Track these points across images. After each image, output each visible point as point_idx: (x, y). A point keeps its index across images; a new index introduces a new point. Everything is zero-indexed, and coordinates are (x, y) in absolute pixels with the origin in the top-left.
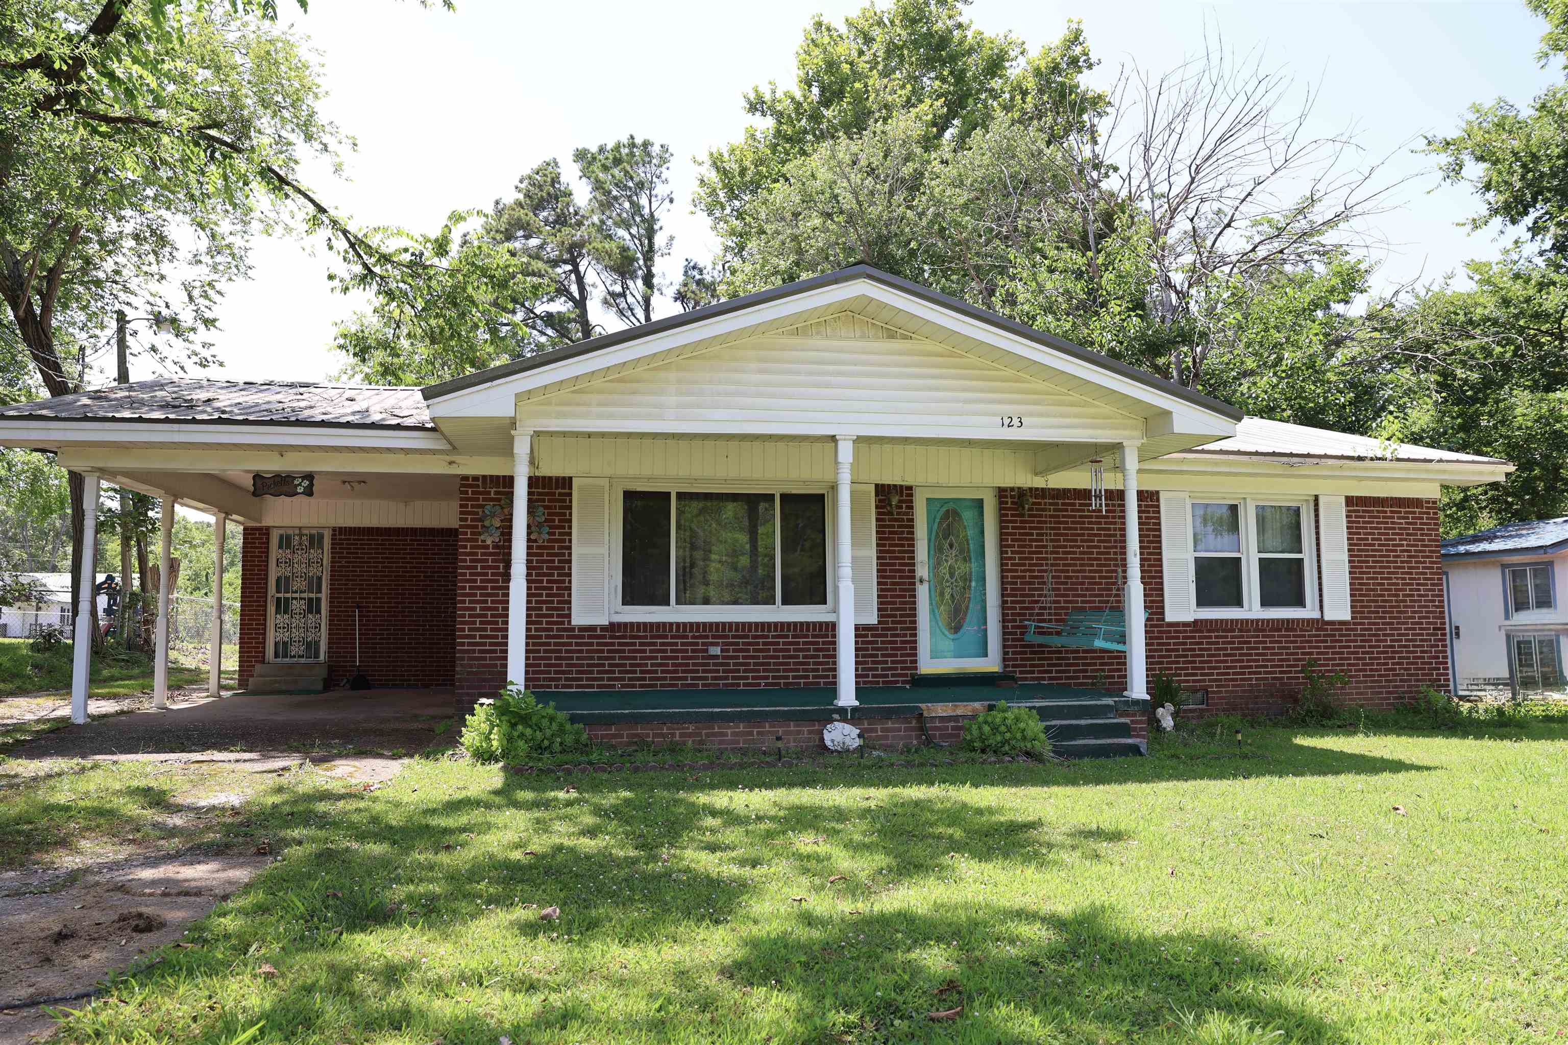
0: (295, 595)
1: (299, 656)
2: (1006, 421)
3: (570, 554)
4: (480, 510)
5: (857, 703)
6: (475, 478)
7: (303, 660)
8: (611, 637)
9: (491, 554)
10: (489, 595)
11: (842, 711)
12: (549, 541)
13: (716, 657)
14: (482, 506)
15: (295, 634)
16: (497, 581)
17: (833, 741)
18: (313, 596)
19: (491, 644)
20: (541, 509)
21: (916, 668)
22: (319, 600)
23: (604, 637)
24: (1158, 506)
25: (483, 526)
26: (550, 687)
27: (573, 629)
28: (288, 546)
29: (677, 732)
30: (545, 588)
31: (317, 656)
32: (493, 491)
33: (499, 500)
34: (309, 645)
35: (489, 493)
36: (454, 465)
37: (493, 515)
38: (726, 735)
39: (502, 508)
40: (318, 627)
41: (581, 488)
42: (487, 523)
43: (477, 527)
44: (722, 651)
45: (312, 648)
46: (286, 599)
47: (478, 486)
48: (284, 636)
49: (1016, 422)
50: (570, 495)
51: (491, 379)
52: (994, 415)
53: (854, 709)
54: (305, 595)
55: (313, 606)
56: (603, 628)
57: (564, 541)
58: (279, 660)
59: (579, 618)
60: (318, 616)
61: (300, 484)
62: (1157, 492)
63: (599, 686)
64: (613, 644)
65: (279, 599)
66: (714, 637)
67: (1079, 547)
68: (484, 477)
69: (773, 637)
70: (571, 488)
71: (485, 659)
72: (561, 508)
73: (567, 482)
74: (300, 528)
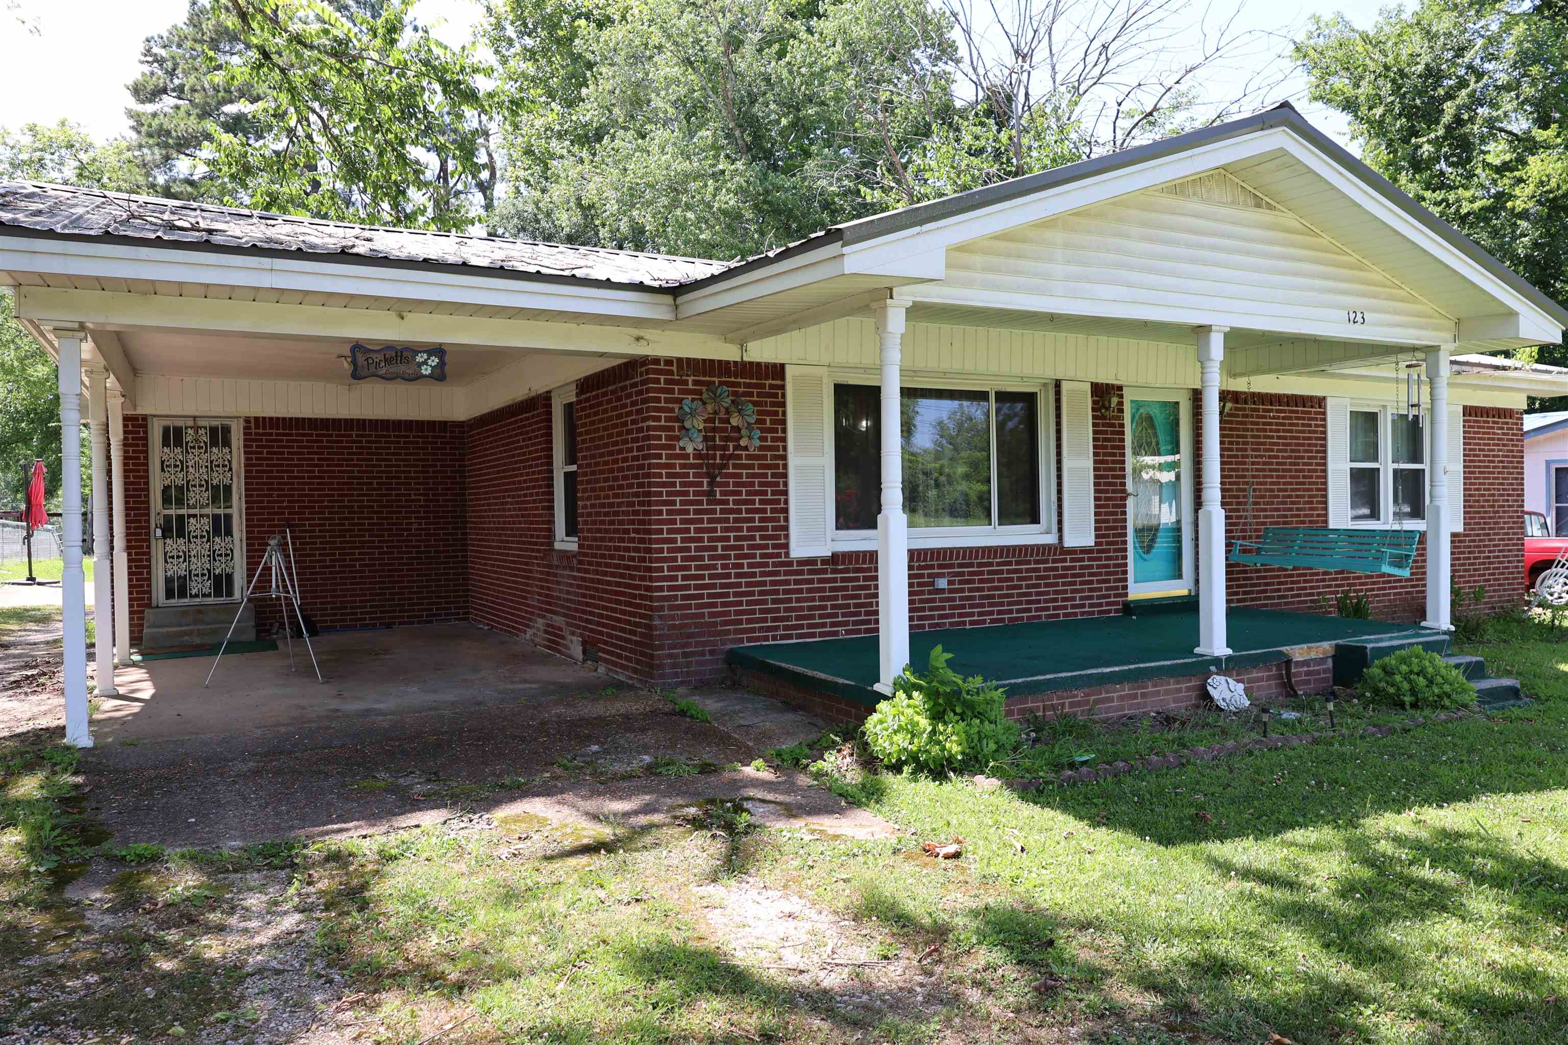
0: (192, 512)
1: (204, 595)
2: (1352, 316)
3: (785, 466)
4: (676, 406)
5: (1229, 651)
6: (669, 362)
7: (211, 600)
8: (835, 571)
9: (692, 466)
10: (691, 521)
11: (1217, 661)
12: (761, 448)
13: (942, 591)
14: (680, 401)
15: (197, 565)
16: (700, 503)
17: (1224, 700)
18: (221, 511)
19: (697, 587)
20: (750, 406)
21: (1126, 595)
22: (228, 517)
23: (825, 571)
24: (1324, 413)
25: (683, 428)
26: (766, 638)
27: (790, 564)
28: (179, 442)
29: (1067, 701)
30: (757, 511)
31: (230, 593)
32: (690, 379)
33: (700, 393)
34: (218, 579)
35: (686, 383)
36: (643, 342)
37: (693, 414)
38: (1111, 700)
39: (704, 403)
40: (229, 555)
41: (795, 377)
42: (687, 424)
43: (672, 429)
44: (949, 583)
45: (222, 584)
46: (180, 518)
47: (671, 373)
48: (178, 569)
49: (1359, 318)
50: (783, 387)
51: (921, 223)
52: (1343, 308)
53: (1229, 658)
54: (208, 511)
55: (222, 526)
56: (825, 561)
57: (777, 448)
58: (173, 602)
59: (799, 549)
60: (228, 539)
61: (425, 363)
62: (1324, 398)
63: (822, 634)
64: (834, 580)
65: (168, 518)
66: (941, 567)
67: (1262, 457)
68: (680, 360)
69: (999, 564)
70: (783, 378)
71: (689, 607)
72: (773, 404)
73: (778, 371)
74: (195, 418)
